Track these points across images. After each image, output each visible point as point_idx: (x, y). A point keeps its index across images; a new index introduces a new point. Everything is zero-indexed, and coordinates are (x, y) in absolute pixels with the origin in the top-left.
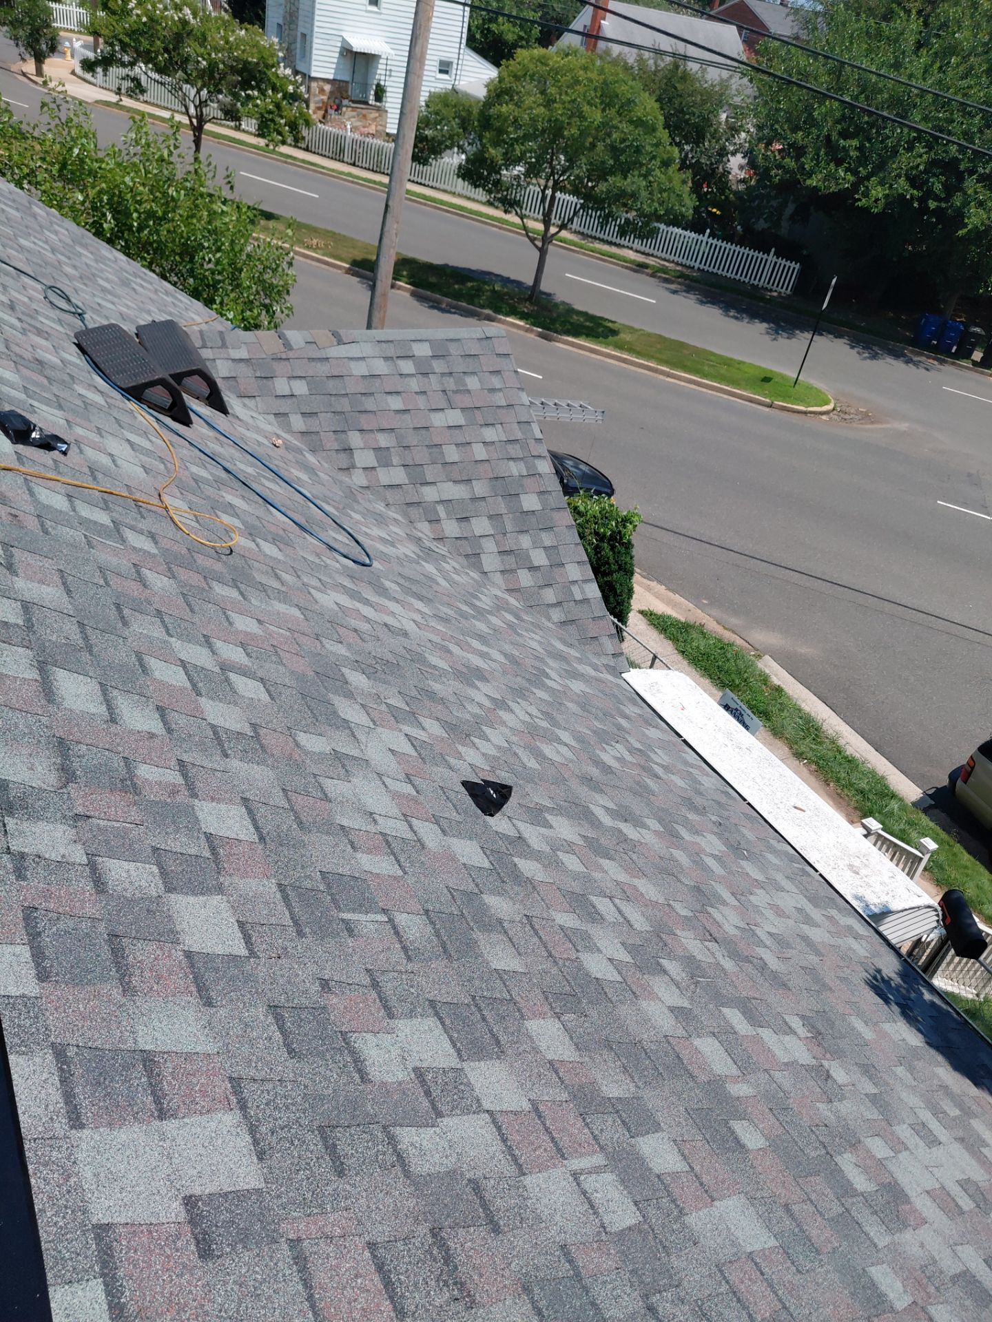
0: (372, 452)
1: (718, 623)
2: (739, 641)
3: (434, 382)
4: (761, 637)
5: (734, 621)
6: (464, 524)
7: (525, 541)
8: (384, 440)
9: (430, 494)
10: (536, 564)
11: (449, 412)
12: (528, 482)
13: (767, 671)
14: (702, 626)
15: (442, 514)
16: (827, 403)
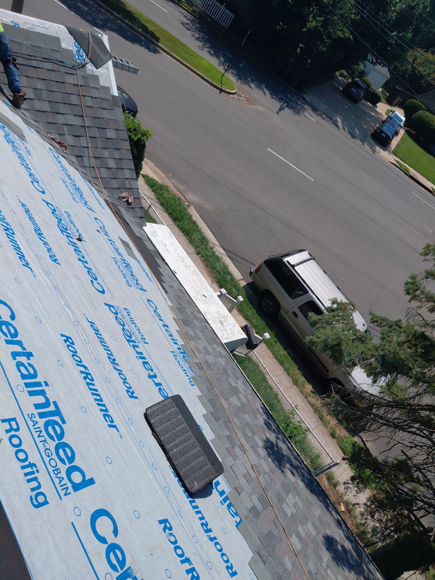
0: (32, 90)
1: (175, 187)
2: (182, 198)
4: (191, 197)
5: (182, 187)
6: (77, 139)
7: (106, 154)
8: (40, 85)
9: (61, 119)
10: (110, 167)
12: (111, 123)
13: (191, 213)
14: (168, 187)
15: (66, 132)
16: (234, 89)
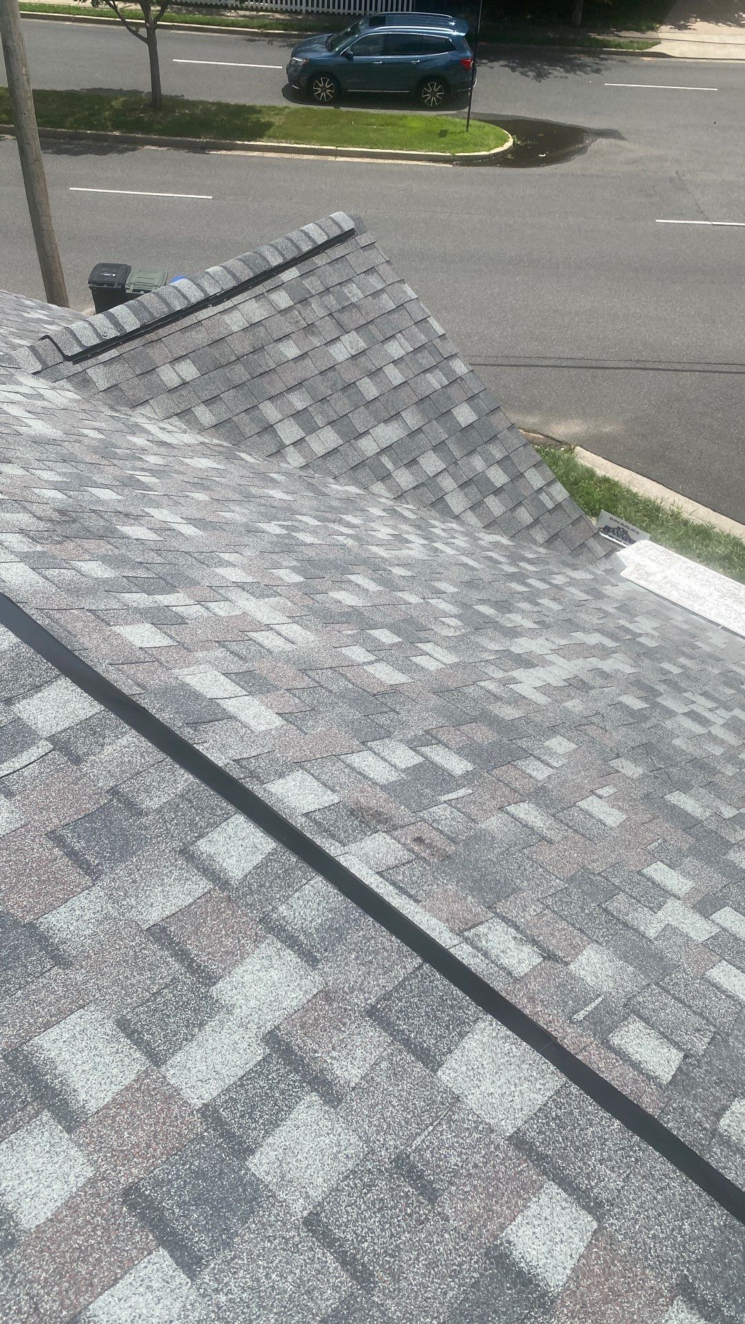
3: (316, 309)
11: (345, 338)
12: (454, 391)
16: (505, 140)
